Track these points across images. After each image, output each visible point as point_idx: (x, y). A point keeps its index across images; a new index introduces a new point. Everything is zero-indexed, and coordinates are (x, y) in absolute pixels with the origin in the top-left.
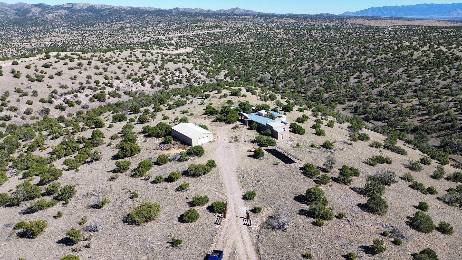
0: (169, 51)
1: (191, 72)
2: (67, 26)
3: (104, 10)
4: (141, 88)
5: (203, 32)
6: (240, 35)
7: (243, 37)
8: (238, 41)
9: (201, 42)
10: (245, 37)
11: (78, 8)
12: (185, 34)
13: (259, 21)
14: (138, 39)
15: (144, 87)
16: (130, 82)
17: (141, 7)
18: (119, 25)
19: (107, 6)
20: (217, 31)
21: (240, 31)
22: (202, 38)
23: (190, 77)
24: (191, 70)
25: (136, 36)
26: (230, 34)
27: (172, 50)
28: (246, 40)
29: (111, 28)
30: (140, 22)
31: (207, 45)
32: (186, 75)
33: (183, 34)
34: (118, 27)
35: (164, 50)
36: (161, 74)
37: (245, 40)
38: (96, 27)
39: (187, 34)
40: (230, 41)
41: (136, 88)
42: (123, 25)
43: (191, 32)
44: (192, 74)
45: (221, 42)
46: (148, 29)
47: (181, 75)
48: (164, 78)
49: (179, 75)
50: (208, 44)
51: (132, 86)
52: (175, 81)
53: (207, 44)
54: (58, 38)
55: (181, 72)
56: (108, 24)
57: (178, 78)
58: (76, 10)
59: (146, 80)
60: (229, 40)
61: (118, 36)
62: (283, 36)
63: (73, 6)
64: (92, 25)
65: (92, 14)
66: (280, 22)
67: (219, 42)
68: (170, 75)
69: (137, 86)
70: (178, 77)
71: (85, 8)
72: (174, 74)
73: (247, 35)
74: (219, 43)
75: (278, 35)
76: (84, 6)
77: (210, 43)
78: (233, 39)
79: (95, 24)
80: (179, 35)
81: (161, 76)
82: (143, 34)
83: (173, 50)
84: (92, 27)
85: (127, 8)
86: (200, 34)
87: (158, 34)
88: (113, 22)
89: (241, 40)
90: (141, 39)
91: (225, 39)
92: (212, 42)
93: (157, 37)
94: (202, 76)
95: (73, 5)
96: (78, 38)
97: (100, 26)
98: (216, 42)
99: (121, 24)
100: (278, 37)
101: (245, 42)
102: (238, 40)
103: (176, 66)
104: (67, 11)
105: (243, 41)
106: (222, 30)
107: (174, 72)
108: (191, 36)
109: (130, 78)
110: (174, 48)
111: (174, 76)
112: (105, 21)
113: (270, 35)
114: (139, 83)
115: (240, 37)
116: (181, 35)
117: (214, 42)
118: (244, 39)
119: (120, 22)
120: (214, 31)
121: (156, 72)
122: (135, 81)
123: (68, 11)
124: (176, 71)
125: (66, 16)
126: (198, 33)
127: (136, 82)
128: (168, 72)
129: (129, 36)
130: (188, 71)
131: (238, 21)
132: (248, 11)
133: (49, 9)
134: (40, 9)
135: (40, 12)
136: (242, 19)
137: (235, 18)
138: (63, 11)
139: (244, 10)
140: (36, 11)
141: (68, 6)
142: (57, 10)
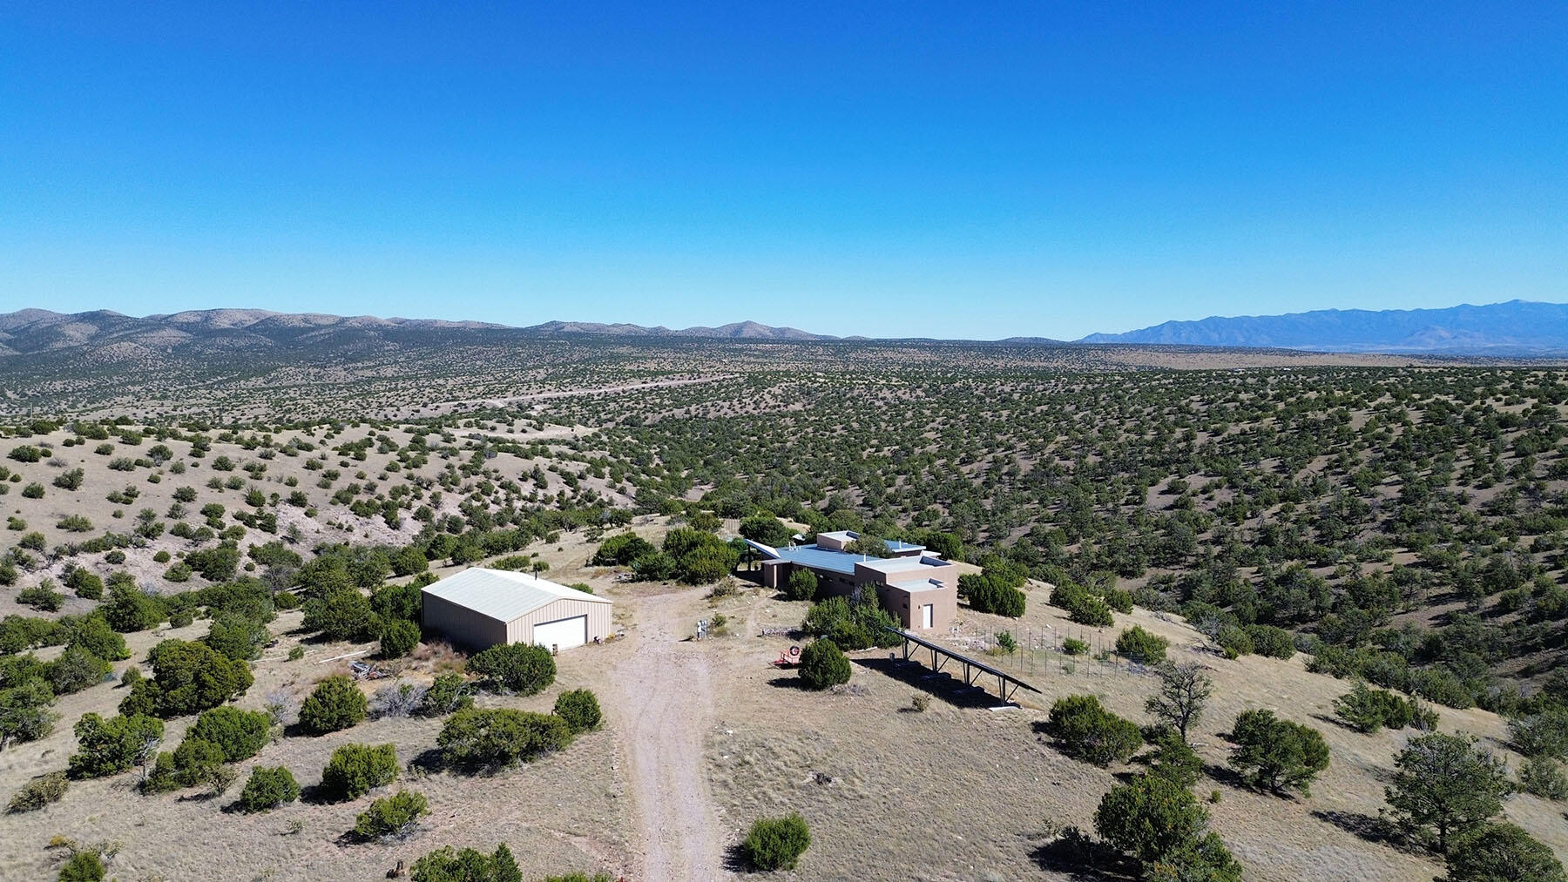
0: (511, 431)
1: (581, 482)
2: (177, 378)
3: (312, 330)
4: (385, 537)
5: (636, 387)
6: (757, 391)
7: (767, 397)
8: (750, 408)
9: (628, 414)
10: (775, 396)
11: (225, 323)
12: (575, 393)
13: (819, 358)
14: (412, 408)
15: (396, 532)
16: (344, 515)
18: (356, 372)
20: (681, 383)
21: (757, 382)
22: (630, 404)
23: (575, 501)
24: (581, 477)
25: (408, 399)
26: (726, 391)
27: (524, 431)
28: (779, 406)
29: (328, 382)
30: (428, 362)
31: (648, 422)
32: (562, 494)
33: (570, 393)
34: (351, 379)
35: (493, 429)
36: (468, 489)
37: (774, 407)
38: (276, 378)
39: (583, 392)
40: (725, 410)
41: (366, 536)
42: (369, 373)
43: (594, 386)
44: (582, 492)
45: (693, 413)
46: (451, 382)
47: (541, 492)
48: (475, 504)
49: (534, 494)
50: (652, 418)
51: (350, 529)
52: (518, 512)
53: (646, 418)
54: (135, 410)
55: (541, 484)
56: (317, 370)
57: (529, 504)
58: (216, 330)
59: (409, 507)
60: (722, 407)
61: (346, 402)
62: (900, 393)
63: (207, 319)
64: (263, 372)
65: (270, 342)
66: (885, 359)
67: (688, 412)
68: (502, 494)
69: (369, 528)
70: (531, 501)
71: (248, 324)
72: (517, 491)
73: (780, 392)
74: (688, 416)
75: (881, 390)
76: (245, 317)
77: (658, 417)
78: (735, 402)
79: (275, 369)
80: (554, 395)
81: (467, 495)
82: (433, 396)
83: (527, 429)
84: (261, 380)
85: (387, 323)
86: (624, 392)
87: (484, 395)
88: (336, 365)
89: (763, 405)
90: (422, 409)
91: (709, 404)
92: (664, 413)
93: (479, 401)
94: (617, 497)
95: (208, 316)
96: (206, 410)
97: (291, 375)
98: (679, 413)
99: (362, 368)
100: (880, 395)
101: (774, 411)
102: (753, 406)
103: (527, 465)
104: (184, 334)
105: (768, 410)
106: (699, 380)
107: (517, 482)
108: (596, 398)
109: (346, 502)
110: (530, 425)
111: (514, 496)
112: (310, 361)
113: (856, 392)
114: (379, 520)
115: (757, 397)
116: (561, 394)
117: (670, 413)
118: (772, 403)
119: (360, 365)
120: (673, 384)
121: (448, 482)
122: (362, 511)
123: (191, 333)
124: (524, 479)
125: (180, 349)
126: (620, 388)
127: (368, 515)
128: (496, 485)
129: (383, 400)
130: (569, 479)
131: (752, 359)
132: (783, 331)
133: (126, 329)
134: (92, 329)
135: (92, 338)
136: (765, 353)
137: (742, 350)
138: (171, 336)
139: (772, 330)
140: (78, 334)
141: (192, 319)
142: (152, 330)
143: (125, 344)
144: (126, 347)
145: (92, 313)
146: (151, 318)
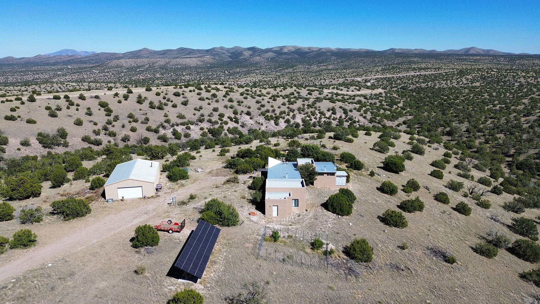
2: (269, 68)
3: (310, 52)
5: (411, 74)
6: (460, 77)
7: (464, 80)
8: (454, 84)
9: (403, 85)
10: (467, 79)
11: (286, 50)
12: (388, 76)
14: (330, 80)
17: (351, 49)
18: (320, 67)
19: (314, 48)
20: (430, 73)
22: (406, 81)
26: (447, 77)
28: (468, 84)
29: (311, 70)
33: (386, 76)
34: (318, 69)
37: (466, 84)
38: (296, 69)
39: (390, 76)
40: (443, 84)
42: (324, 67)
43: (395, 73)
45: (429, 85)
56: (308, 66)
58: (283, 53)
63: (281, 49)
64: (292, 67)
65: (297, 56)
71: (293, 50)
74: (427, 87)
76: (292, 48)
79: (296, 66)
82: (338, 76)
84: (291, 69)
85: (334, 50)
86: (406, 76)
87: (355, 76)
88: (315, 64)
93: (353, 78)
97: (301, 68)
104: (274, 54)
105: (462, 85)
112: (307, 63)
119: (322, 64)
123: (276, 53)
125: (272, 59)
131: (469, 63)
132: (488, 51)
133: (259, 53)
134: (251, 52)
135: (250, 55)
136: (475, 61)
137: (466, 59)
138: (271, 54)
139: (483, 50)
140: (247, 54)
141: (277, 49)
142: (265, 53)
143: (258, 57)
144: (258, 58)
145: (251, 47)
146: (267, 49)
